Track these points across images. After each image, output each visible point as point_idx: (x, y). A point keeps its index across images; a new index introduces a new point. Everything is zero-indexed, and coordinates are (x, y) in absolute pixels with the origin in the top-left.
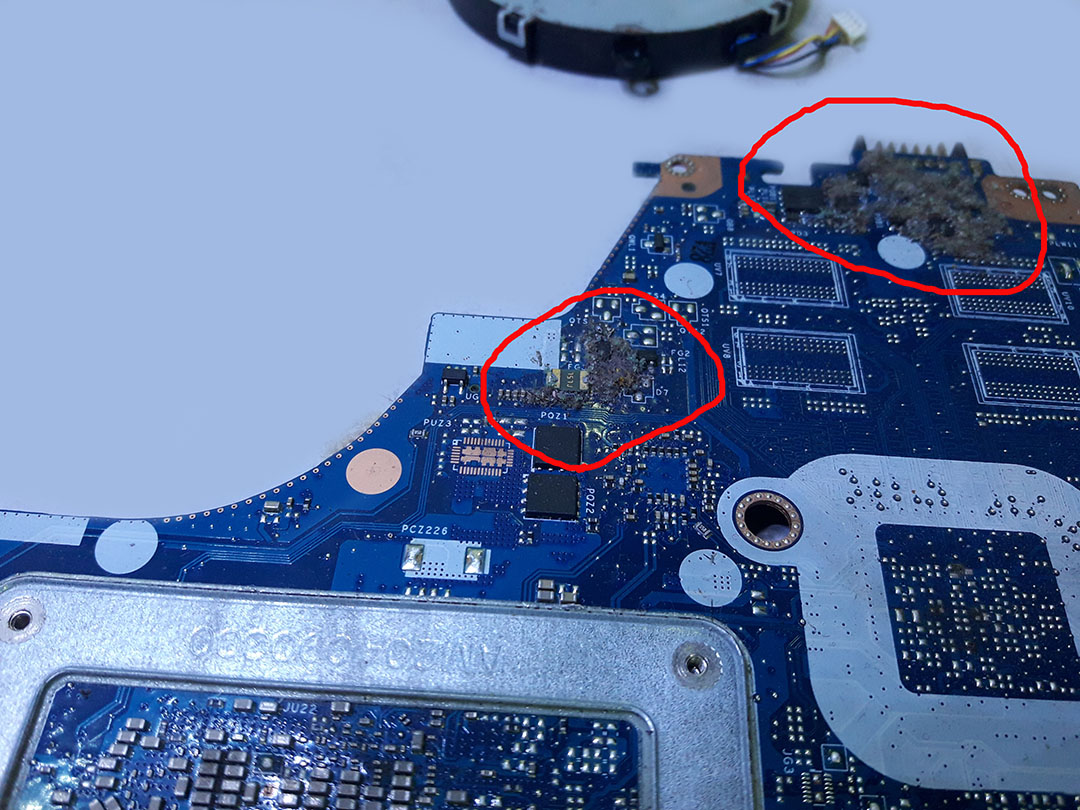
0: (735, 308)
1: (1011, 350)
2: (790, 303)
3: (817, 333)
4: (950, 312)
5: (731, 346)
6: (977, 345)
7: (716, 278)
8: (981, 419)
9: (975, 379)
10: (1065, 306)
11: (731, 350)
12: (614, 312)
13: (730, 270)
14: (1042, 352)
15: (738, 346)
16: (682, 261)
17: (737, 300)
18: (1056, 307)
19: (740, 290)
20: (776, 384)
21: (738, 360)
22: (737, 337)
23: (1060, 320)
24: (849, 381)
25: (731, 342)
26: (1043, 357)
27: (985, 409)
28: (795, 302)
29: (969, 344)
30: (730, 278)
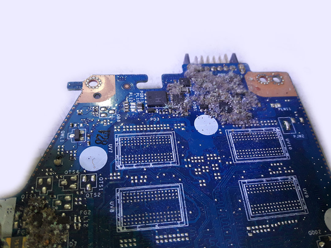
0: (119, 174)
1: (263, 181)
2: (148, 167)
3: (162, 186)
4: (232, 161)
5: (115, 203)
6: (246, 181)
7: (109, 154)
8: (250, 231)
9: (246, 204)
10: (288, 147)
11: (115, 205)
12: (48, 187)
13: (117, 148)
14: (278, 180)
15: (119, 202)
16: (91, 145)
17: (120, 168)
18: (284, 148)
19: (122, 161)
20: (139, 227)
21: (118, 213)
22: (119, 195)
23: (285, 157)
24: (179, 218)
25: (114, 200)
26: (279, 183)
27: (251, 224)
28: (151, 166)
29: (242, 181)
30: (117, 154)
